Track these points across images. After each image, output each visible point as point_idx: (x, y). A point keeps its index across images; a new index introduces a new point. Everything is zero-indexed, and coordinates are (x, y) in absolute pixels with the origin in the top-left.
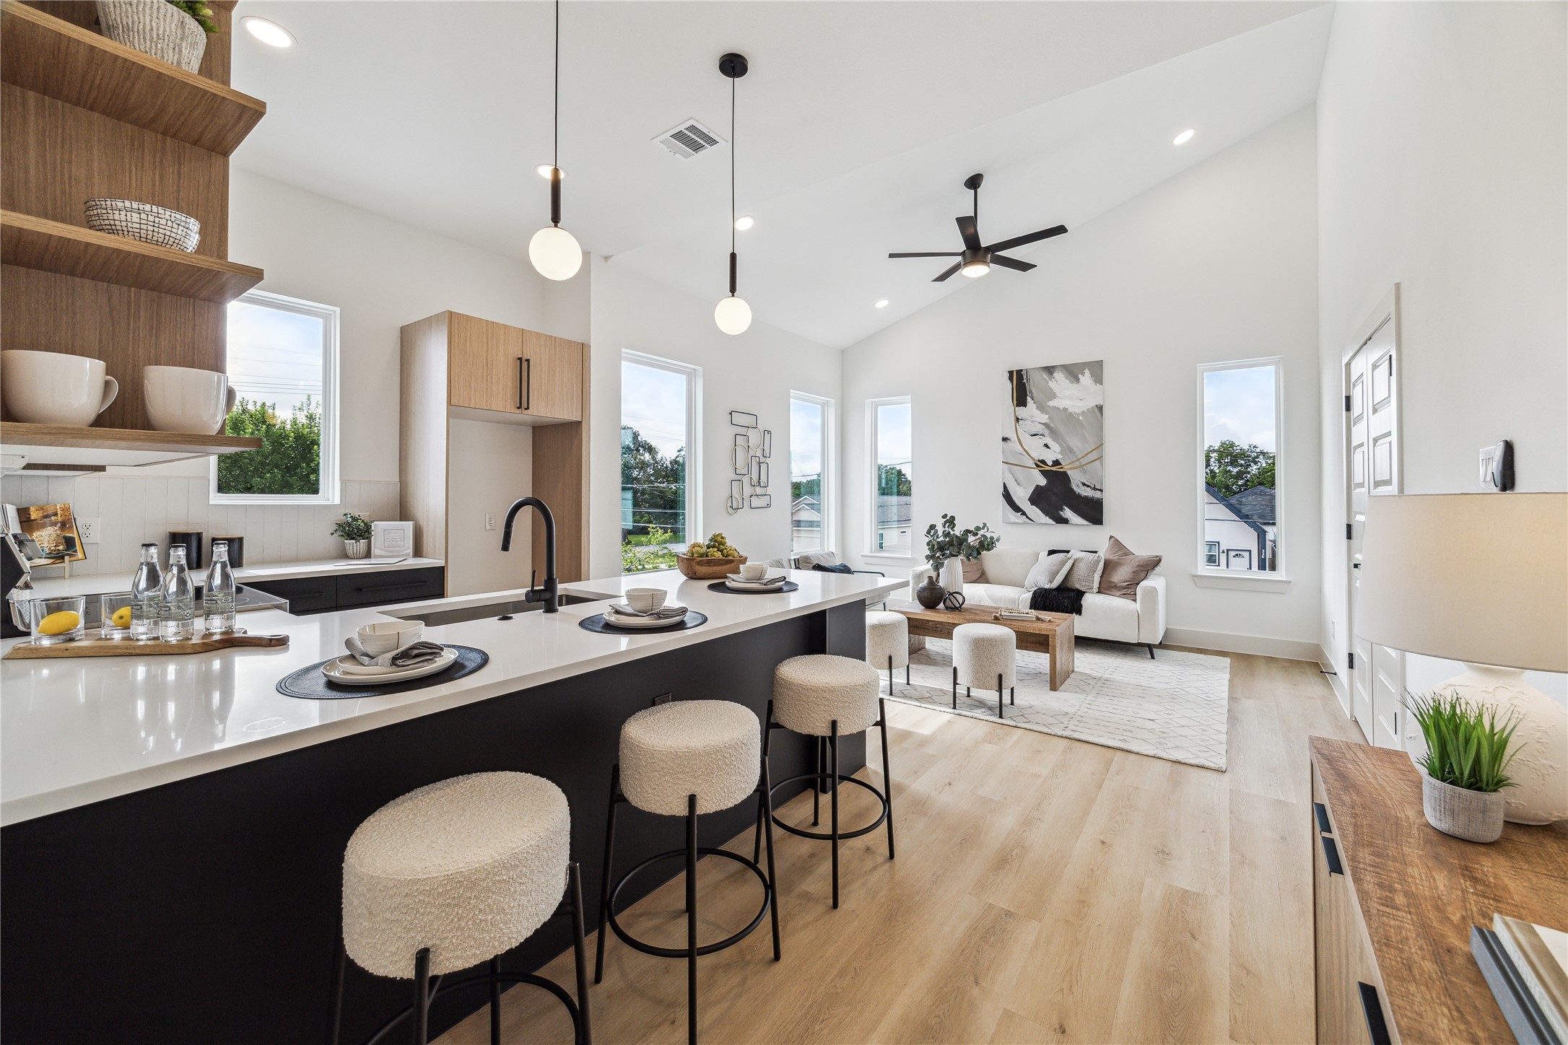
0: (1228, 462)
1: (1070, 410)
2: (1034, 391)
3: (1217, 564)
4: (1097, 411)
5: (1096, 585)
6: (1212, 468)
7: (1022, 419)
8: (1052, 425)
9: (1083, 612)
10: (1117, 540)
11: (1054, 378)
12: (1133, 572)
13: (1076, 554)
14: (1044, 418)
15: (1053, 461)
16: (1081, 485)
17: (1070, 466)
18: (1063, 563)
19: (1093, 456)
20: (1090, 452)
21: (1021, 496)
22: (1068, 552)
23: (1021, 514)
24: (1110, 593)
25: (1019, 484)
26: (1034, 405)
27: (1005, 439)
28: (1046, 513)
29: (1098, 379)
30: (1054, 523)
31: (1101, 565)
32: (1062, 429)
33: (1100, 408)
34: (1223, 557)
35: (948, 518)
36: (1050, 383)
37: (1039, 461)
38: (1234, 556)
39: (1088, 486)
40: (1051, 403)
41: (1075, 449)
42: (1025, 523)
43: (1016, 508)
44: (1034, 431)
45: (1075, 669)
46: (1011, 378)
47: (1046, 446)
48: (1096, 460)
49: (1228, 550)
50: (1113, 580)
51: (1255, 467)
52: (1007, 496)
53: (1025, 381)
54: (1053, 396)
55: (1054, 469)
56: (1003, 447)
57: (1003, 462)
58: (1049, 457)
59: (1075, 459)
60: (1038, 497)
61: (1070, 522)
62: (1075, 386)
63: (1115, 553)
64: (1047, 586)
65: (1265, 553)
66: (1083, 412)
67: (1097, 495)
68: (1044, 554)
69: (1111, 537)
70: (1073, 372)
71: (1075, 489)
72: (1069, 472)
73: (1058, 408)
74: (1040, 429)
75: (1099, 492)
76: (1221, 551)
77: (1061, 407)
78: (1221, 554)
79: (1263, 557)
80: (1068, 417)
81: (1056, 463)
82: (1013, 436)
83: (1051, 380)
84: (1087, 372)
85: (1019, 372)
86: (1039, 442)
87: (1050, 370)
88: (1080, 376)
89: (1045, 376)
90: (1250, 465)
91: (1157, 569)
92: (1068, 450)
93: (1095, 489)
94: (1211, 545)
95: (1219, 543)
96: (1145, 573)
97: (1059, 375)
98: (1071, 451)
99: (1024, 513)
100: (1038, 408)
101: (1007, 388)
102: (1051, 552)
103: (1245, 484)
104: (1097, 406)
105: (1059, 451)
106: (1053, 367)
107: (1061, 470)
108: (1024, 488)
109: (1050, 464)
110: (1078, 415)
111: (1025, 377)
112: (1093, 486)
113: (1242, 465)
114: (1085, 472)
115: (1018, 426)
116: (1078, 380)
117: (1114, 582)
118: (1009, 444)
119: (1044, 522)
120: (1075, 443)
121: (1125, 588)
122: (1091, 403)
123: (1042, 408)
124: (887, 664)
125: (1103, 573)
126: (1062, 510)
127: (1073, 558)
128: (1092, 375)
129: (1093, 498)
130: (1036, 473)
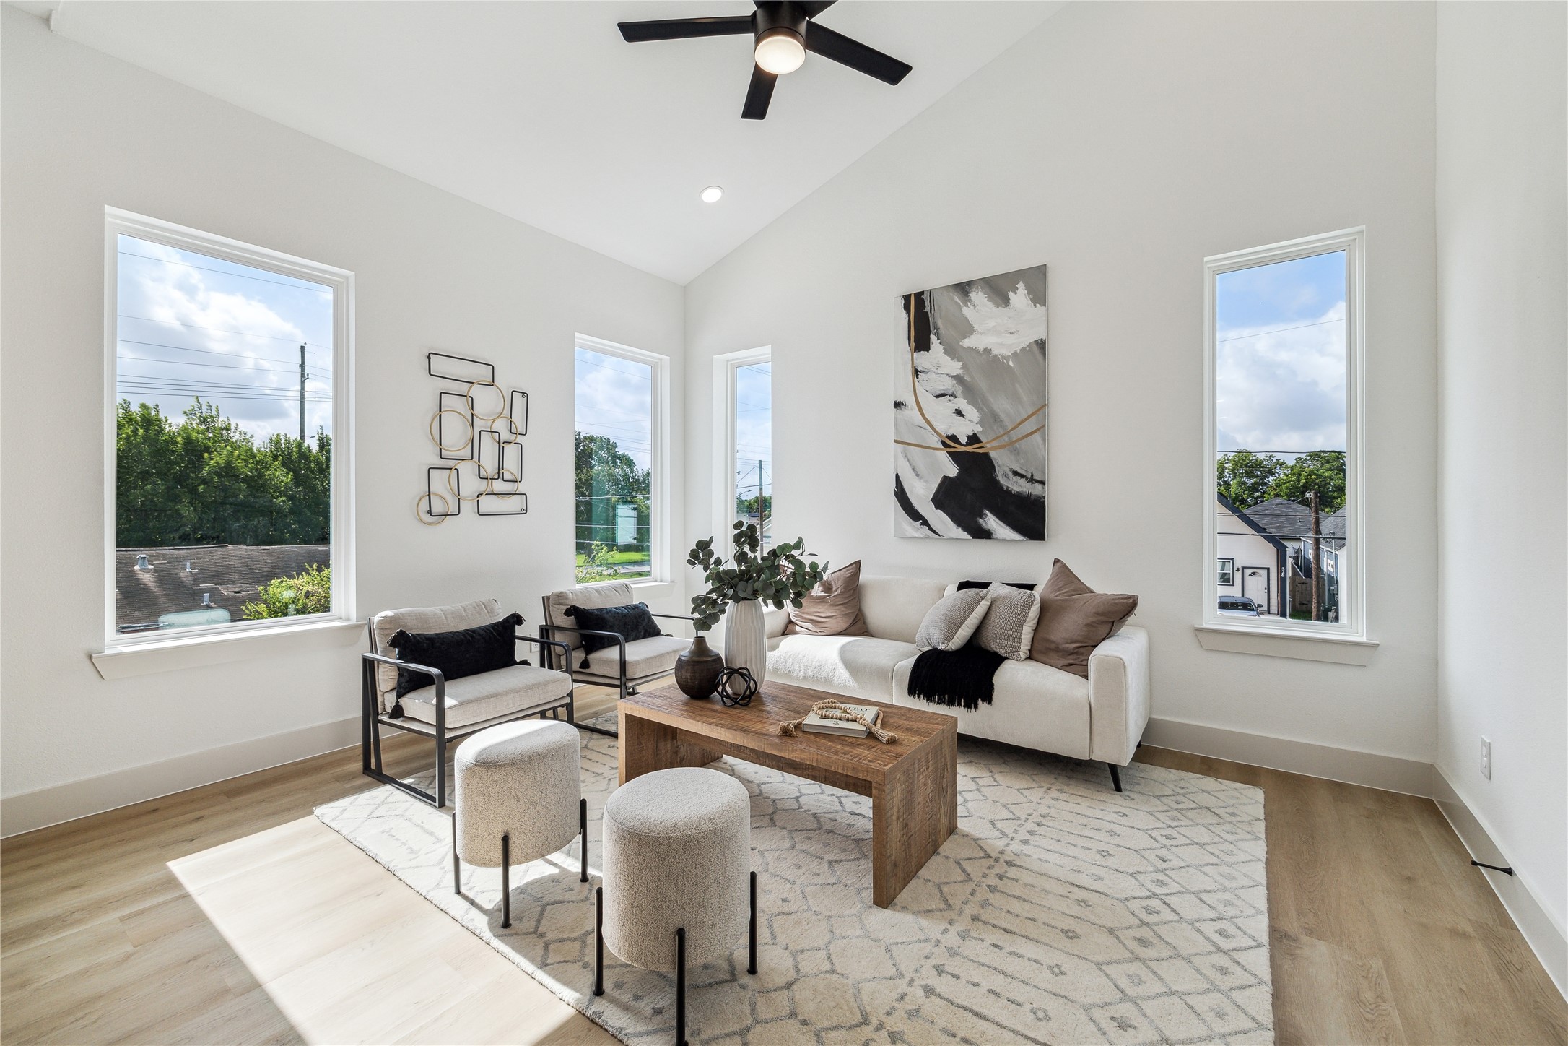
0: (1242, 474)
1: (995, 351)
2: (940, 325)
3: (1231, 583)
4: (1035, 348)
5: (1025, 645)
6: (1226, 479)
7: (923, 372)
8: (967, 378)
9: (995, 697)
10: (1065, 566)
11: (970, 301)
12: (1087, 625)
13: (997, 590)
14: (955, 367)
15: (969, 437)
16: (1010, 474)
17: (995, 444)
18: (972, 606)
19: (1029, 426)
20: (1026, 419)
21: (921, 494)
22: (985, 585)
23: (921, 524)
24: (1048, 660)
25: (917, 475)
26: (941, 347)
27: (898, 405)
28: (958, 521)
29: (1039, 297)
30: (970, 537)
31: (1034, 610)
32: (982, 384)
33: (1041, 345)
34: (1238, 576)
35: (744, 528)
36: (965, 310)
37: (947, 437)
38: (1250, 575)
39: (1022, 476)
40: (967, 343)
41: (1002, 415)
42: (927, 537)
43: (914, 515)
44: (940, 389)
45: (962, 824)
46: (907, 308)
47: (959, 412)
48: (1034, 432)
49: (1243, 568)
50: (1052, 638)
51: (1271, 478)
52: (901, 495)
53: (927, 309)
54: (969, 330)
55: (969, 449)
56: (895, 418)
57: (895, 441)
58: (963, 430)
59: (1002, 432)
60: (947, 496)
61: (994, 536)
62: (1003, 311)
63: (1060, 589)
64: (942, 647)
65: (1285, 571)
66: (1015, 354)
67: (1036, 490)
68: (951, 589)
69: (1057, 561)
70: (998, 288)
71: (1002, 481)
72: (993, 454)
73: (976, 350)
74: (947, 385)
75: (1039, 486)
76: (1235, 569)
77: (981, 348)
78: (1236, 572)
79: (1283, 576)
80: (991, 362)
81: (974, 439)
82: (909, 399)
83: (966, 305)
84: (1021, 286)
85: (919, 295)
86: (948, 406)
87: (964, 288)
88: (1011, 294)
89: (957, 299)
90: (1266, 477)
91: (1130, 619)
92: (989, 417)
93: (1032, 480)
94: (1224, 561)
95: (1232, 559)
96: (1105, 629)
97: (978, 296)
98: (996, 418)
99: (925, 523)
100: (946, 352)
101: (900, 322)
102: (963, 586)
103: (1261, 497)
104: (1036, 341)
105: (978, 419)
106: (969, 283)
107: (980, 451)
108: (926, 482)
109: (964, 440)
110: (1007, 358)
111: (927, 303)
112: (1029, 476)
113: (1257, 476)
114: (1016, 452)
115: (916, 383)
116: (1006, 301)
117: (1053, 642)
118: (904, 412)
119: (954, 536)
120: (1002, 405)
121: (1072, 654)
122: (1027, 338)
123: (951, 351)
124: (498, 854)
125: (1038, 624)
126: (981, 515)
127: (989, 596)
128: (1030, 290)
129: (1029, 495)
130: (943, 456)
